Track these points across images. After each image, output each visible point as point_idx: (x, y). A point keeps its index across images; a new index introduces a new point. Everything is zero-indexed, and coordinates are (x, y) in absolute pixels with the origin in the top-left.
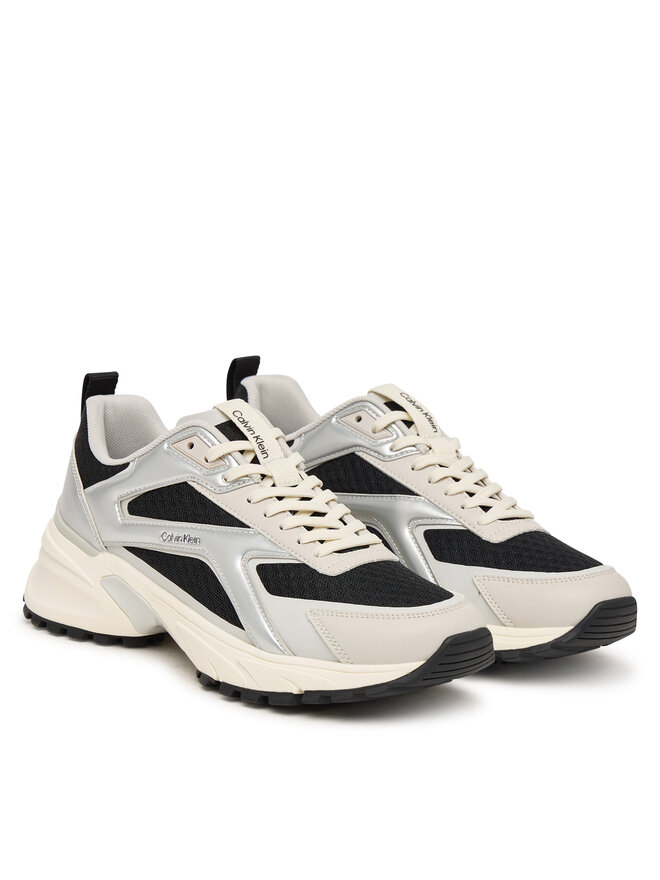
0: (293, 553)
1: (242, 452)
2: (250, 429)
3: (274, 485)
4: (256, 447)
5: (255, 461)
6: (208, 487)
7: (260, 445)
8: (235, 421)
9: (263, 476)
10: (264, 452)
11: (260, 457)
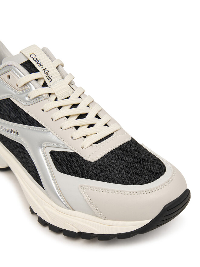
0: (69, 146)
1: (37, 80)
2: (40, 65)
3: (56, 99)
4: (44, 75)
5: (45, 85)
6: (21, 102)
7: (47, 74)
8: (31, 60)
9: (50, 94)
10: (49, 78)
11: (47, 82)
